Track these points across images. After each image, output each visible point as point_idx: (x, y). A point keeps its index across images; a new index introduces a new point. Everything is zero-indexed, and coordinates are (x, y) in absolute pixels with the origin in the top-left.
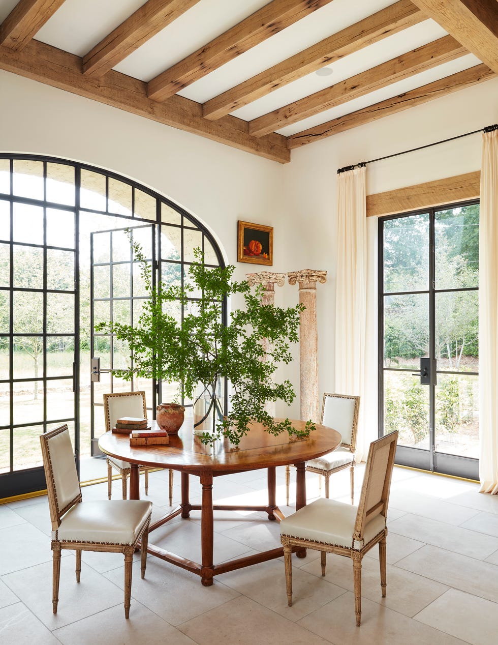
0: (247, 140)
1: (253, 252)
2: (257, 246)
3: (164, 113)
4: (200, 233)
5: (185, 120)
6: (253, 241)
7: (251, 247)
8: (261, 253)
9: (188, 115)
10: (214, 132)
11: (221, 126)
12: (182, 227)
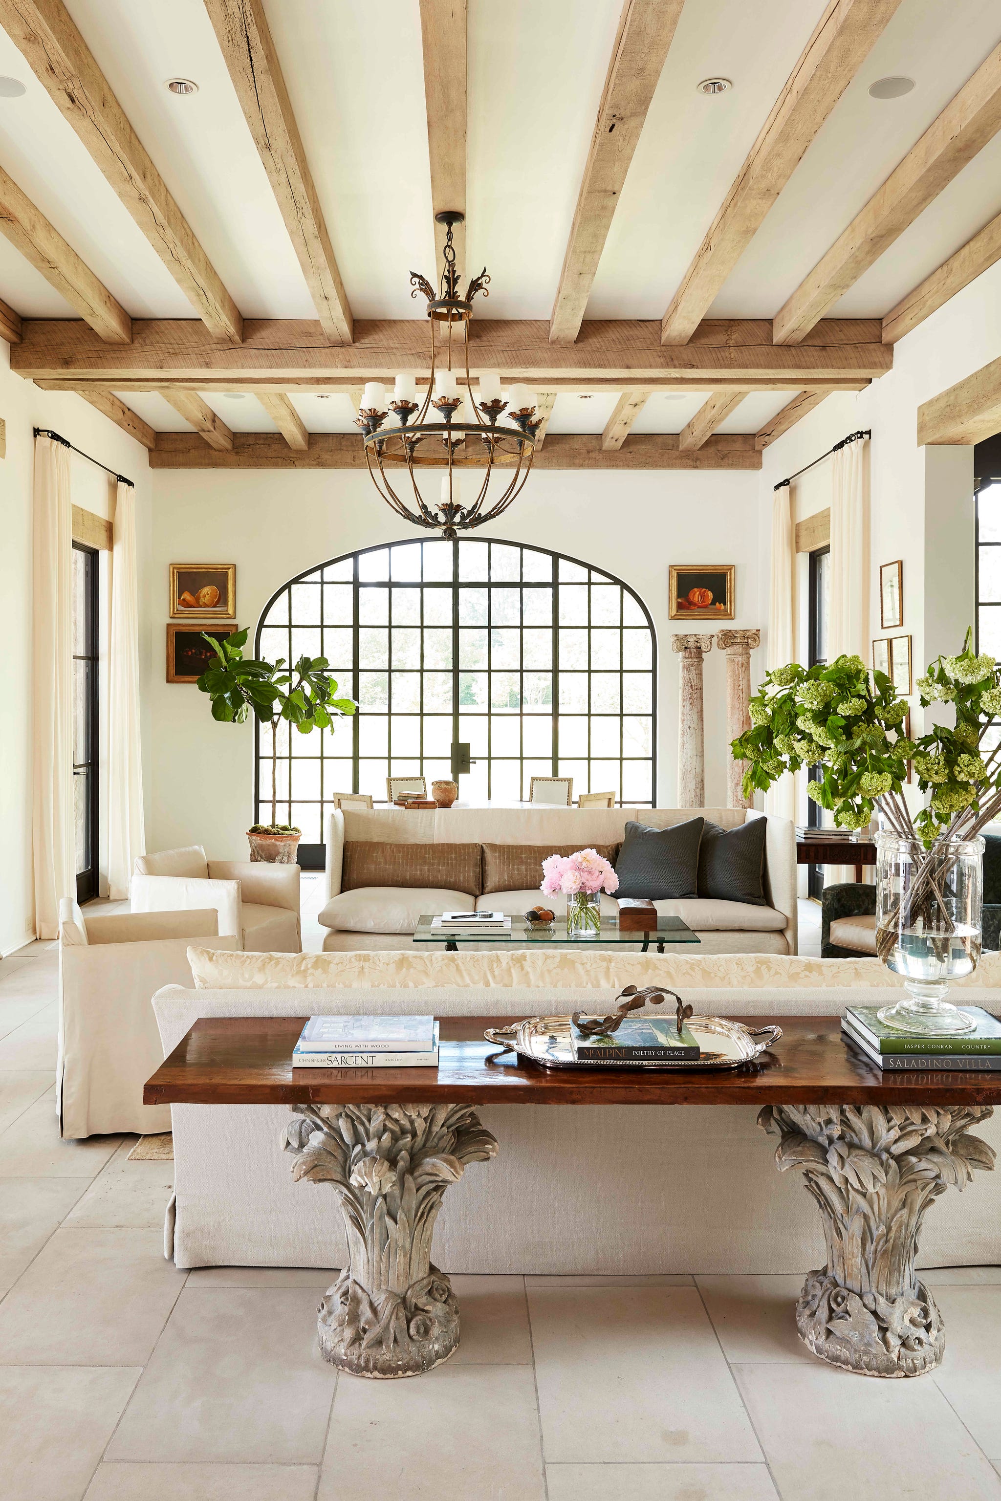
0: (676, 459)
1: (695, 605)
2: (703, 596)
3: (546, 461)
4: (618, 588)
5: (577, 461)
6: (696, 590)
7: (691, 598)
8: (711, 604)
9: (580, 454)
10: (621, 463)
11: (631, 452)
12: (589, 584)
